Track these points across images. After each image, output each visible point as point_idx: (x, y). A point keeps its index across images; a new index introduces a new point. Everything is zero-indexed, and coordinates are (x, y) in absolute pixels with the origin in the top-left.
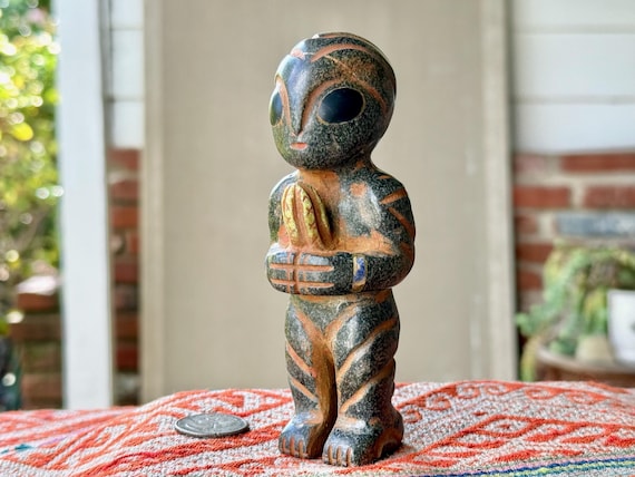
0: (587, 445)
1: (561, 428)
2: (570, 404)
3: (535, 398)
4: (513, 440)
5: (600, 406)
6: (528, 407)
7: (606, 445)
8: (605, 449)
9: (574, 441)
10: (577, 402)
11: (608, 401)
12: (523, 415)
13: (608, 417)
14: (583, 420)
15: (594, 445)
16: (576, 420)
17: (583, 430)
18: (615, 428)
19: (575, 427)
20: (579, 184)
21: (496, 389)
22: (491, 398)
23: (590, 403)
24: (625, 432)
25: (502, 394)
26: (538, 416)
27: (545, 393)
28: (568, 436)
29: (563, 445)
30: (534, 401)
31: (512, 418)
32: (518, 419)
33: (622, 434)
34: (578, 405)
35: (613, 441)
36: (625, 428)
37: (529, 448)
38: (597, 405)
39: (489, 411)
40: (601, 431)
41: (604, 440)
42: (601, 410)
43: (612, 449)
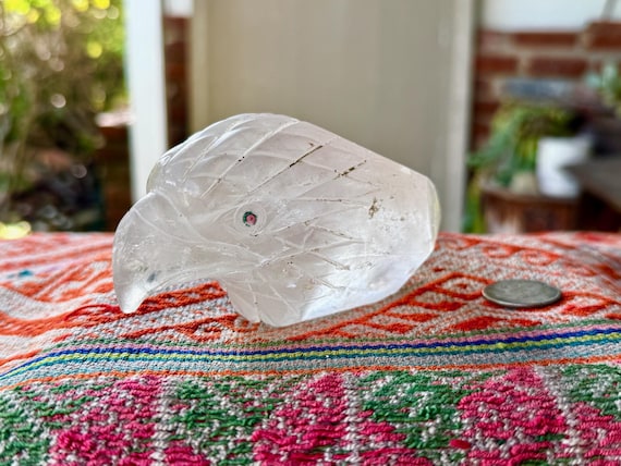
0: (544, 313)
2: (524, 266)
3: (493, 257)
4: (470, 302)
5: (554, 268)
6: (485, 267)
7: (563, 313)
8: (562, 318)
9: (531, 308)
10: (532, 264)
11: (560, 260)
12: (480, 276)
13: (562, 281)
15: (551, 313)
18: (569, 296)
20: (525, 55)
21: (455, 242)
22: (450, 251)
23: (544, 264)
24: (580, 299)
25: (460, 249)
26: (494, 279)
27: (502, 251)
30: (490, 260)
31: (469, 277)
32: (474, 279)
33: (577, 301)
34: (533, 267)
35: (570, 310)
36: (580, 295)
37: (487, 314)
38: (550, 266)
39: (447, 267)
41: (560, 308)
42: (554, 272)
43: (570, 318)
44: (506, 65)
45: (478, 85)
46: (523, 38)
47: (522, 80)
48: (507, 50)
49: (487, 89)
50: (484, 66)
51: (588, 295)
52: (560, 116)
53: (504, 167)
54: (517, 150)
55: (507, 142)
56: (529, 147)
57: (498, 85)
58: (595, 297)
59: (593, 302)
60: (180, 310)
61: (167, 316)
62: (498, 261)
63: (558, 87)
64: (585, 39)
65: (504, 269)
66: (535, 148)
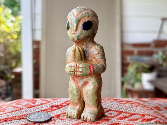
0: (135, 122)
1: (127, 115)
2: (131, 106)
3: (121, 104)
4: (113, 118)
5: (139, 107)
6: (118, 107)
7: (141, 121)
8: (141, 123)
9: (131, 120)
10: (133, 106)
11: (142, 105)
12: (117, 110)
13: (142, 111)
14: (134, 112)
15: (137, 121)
16: (132, 112)
17: (134, 116)
18: (144, 115)
19: (132, 115)
20: (136, 50)
21: (110, 100)
22: (108, 103)
23: (137, 106)
24: (147, 116)
25: (112, 102)
26: (121, 110)
27: (124, 102)
28: (129, 118)
29: (128, 122)
30: (120, 105)
31: (113, 110)
32: (115, 111)
33: (146, 117)
34: (133, 107)
35: (144, 120)
36: (147, 115)
37: (117, 122)
38: (138, 107)
39: (107, 108)
40: (140, 116)
41: (140, 120)
42: (140, 108)
43: (143, 123)
44: (131, 53)
45: (123, 59)
46: (135, 45)
47: (135, 57)
48: (131, 49)
49: (126, 59)
50: (124, 53)
51: (149, 115)
52: (147, 66)
53: (132, 81)
54: (136, 76)
55: (132, 74)
56: (139, 75)
57: (129, 58)
58: (152, 116)
59: (151, 117)
60: (18, 121)
61: (14, 122)
62: (122, 105)
63: (146, 58)
64: (153, 45)
65: (124, 107)
66: (141, 76)
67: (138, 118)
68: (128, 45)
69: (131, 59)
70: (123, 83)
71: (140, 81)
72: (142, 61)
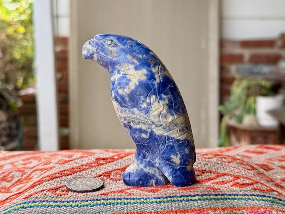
0: (223, 186)
1: (213, 176)
2: (220, 163)
3: (205, 158)
5: (234, 164)
6: (201, 163)
7: (232, 186)
8: (231, 188)
9: (217, 183)
11: (238, 161)
13: (236, 171)
14: (224, 172)
15: (226, 186)
16: (222, 171)
17: (223, 178)
18: (238, 178)
19: (219, 176)
20: (247, 53)
23: (230, 163)
24: (242, 180)
26: (204, 169)
28: (215, 181)
29: (212, 185)
33: (240, 181)
34: (224, 163)
35: (236, 184)
36: (243, 178)
38: (232, 164)
40: (231, 178)
41: (232, 183)
42: (234, 166)
43: (234, 188)
44: (238, 59)
45: (222, 69)
46: (246, 44)
47: (247, 66)
48: (238, 51)
49: (228, 71)
50: (225, 60)
51: (246, 178)
52: (268, 84)
54: (246, 103)
55: (240, 98)
56: (251, 100)
57: (233, 69)
58: (250, 179)
59: (248, 182)
62: (207, 160)
63: (266, 69)
64: (280, 43)
65: (209, 164)
66: (255, 102)
67: (228, 180)
68: (234, 43)
69: (238, 71)
70: (221, 116)
71: (253, 111)
72: (259, 74)
